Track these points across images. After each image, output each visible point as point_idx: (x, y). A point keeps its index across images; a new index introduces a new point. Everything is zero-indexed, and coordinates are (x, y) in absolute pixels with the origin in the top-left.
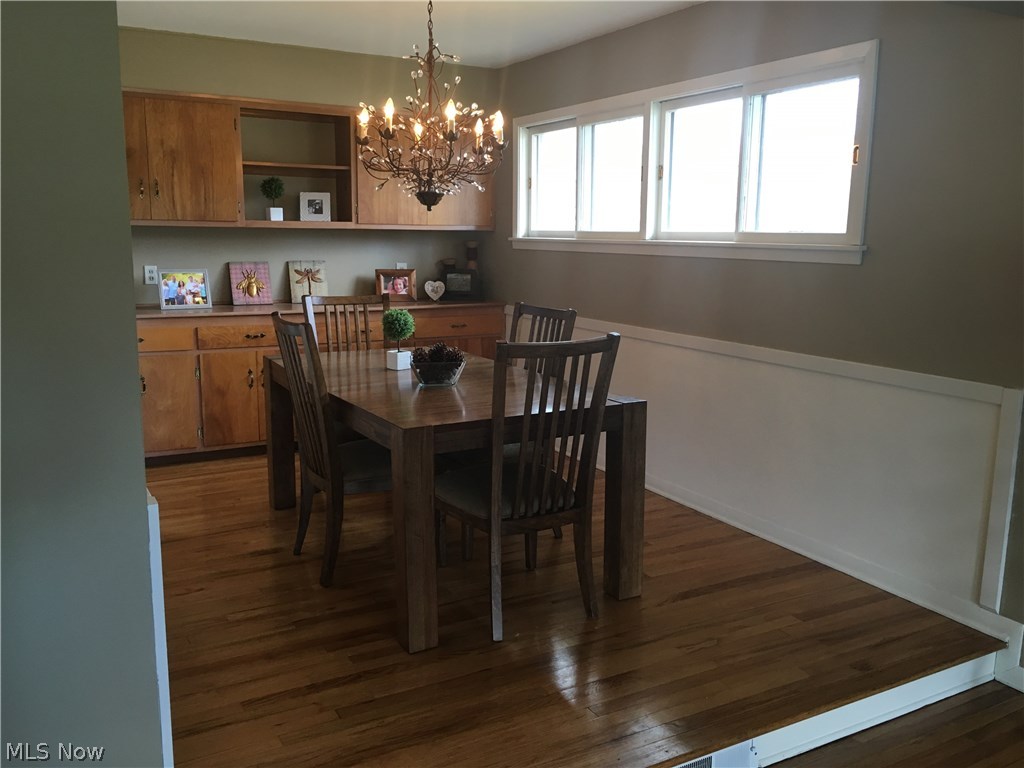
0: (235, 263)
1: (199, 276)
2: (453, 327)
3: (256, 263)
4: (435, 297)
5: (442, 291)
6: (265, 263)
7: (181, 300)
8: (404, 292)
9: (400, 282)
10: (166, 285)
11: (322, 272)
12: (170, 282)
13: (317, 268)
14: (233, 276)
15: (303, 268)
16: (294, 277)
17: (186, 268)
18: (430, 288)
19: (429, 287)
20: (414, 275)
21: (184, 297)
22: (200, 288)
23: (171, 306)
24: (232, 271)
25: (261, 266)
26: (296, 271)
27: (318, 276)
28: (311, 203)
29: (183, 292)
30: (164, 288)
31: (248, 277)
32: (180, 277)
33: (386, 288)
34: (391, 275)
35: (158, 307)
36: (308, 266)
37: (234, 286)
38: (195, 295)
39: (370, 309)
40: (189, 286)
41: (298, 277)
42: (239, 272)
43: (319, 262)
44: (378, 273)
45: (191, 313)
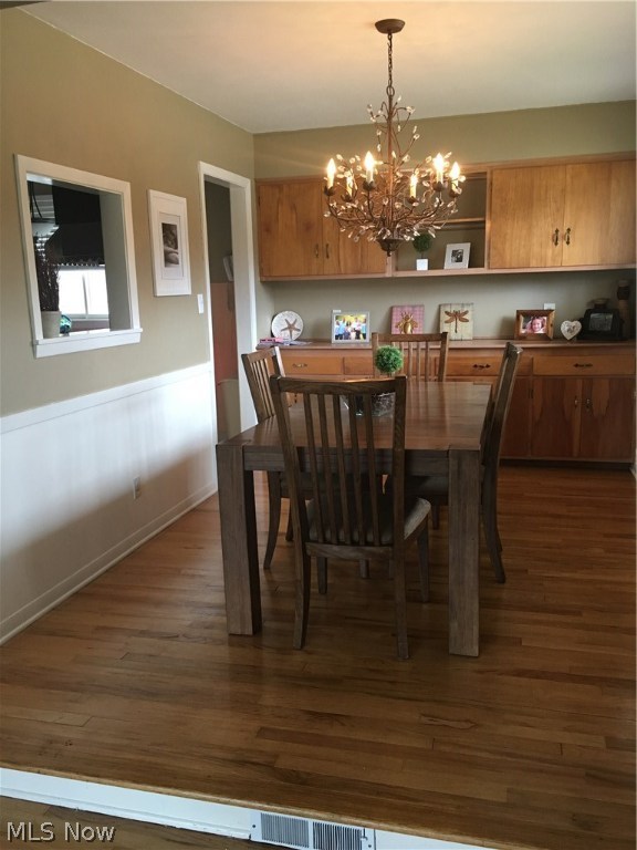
0: (398, 307)
1: (362, 317)
2: (577, 366)
3: (413, 307)
4: (568, 336)
5: (577, 330)
6: (422, 306)
7: (347, 336)
8: (541, 332)
9: (538, 322)
10: (338, 324)
11: (470, 313)
12: (341, 322)
13: (465, 309)
14: (394, 317)
15: (452, 310)
16: (445, 317)
17: (355, 311)
18: (567, 328)
19: (565, 327)
20: (552, 316)
21: (349, 334)
22: (362, 327)
23: (339, 341)
24: (394, 313)
25: (417, 309)
26: (447, 313)
27: (465, 317)
28: (455, 253)
29: (349, 329)
30: (336, 326)
31: (407, 318)
32: (349, 318)
33: (524, 328)
34: (530, 315)
35: (329, 341)
36: (458, 309)
37: (394, 325)
38: (358, 333)
39: (431, 346)
40: (355, 325)
41: (448, 318)
42: (399, 313)
43: (468, 305)
44: (519, 313)
45: (353, 346)
